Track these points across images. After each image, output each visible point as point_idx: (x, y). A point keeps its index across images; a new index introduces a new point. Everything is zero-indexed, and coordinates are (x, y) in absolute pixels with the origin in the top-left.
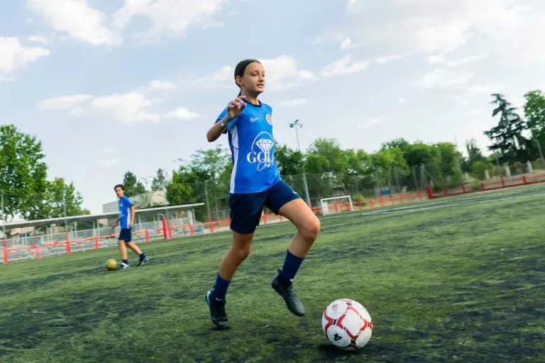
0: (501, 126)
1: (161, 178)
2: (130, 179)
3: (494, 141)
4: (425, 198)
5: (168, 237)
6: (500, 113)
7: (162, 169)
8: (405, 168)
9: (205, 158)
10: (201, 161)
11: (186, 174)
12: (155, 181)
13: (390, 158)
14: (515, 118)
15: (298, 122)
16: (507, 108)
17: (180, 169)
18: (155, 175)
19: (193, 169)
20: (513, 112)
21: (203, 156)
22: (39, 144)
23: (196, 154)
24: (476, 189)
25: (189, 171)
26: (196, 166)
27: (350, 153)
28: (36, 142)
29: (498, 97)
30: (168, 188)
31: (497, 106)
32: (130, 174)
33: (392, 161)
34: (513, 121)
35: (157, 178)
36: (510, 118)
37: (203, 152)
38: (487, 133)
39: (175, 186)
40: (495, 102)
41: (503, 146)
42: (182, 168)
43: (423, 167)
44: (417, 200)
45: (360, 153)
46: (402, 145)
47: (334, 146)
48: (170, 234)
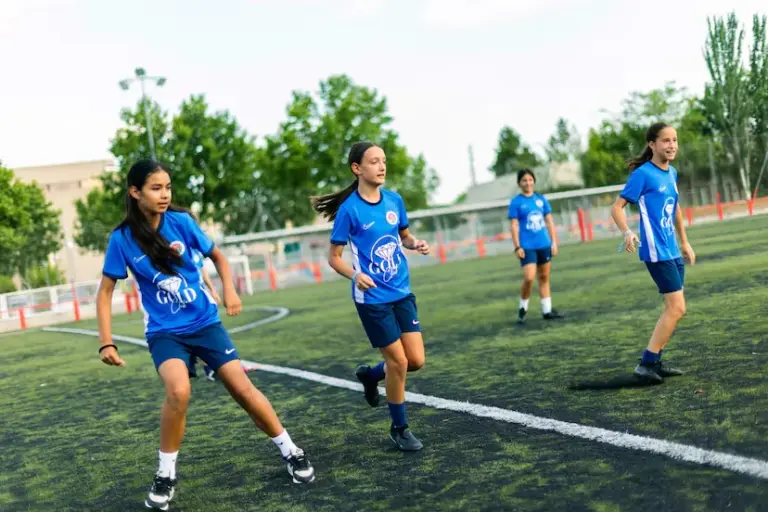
1: (564, 134)
2: (509, 139)
5: (586, 239)
7: (564, 119)
9: (647, 105)
10: (640, 110)
11: (613, 135)
12: (553, 141)
17: (602, 125)
18: (553, 131)
19: (626, 126)
21: (642, 102)
22: (384, 102)
23: (630, 98)
25: (619, 129)
26: (630, 119)
28: (378, 99)
30: (583, 158)
32: (508, 132)
35: (557, 137)
37: (643, 97)
39: (596, 156)
42: (606, 124)
48: (590, 234)
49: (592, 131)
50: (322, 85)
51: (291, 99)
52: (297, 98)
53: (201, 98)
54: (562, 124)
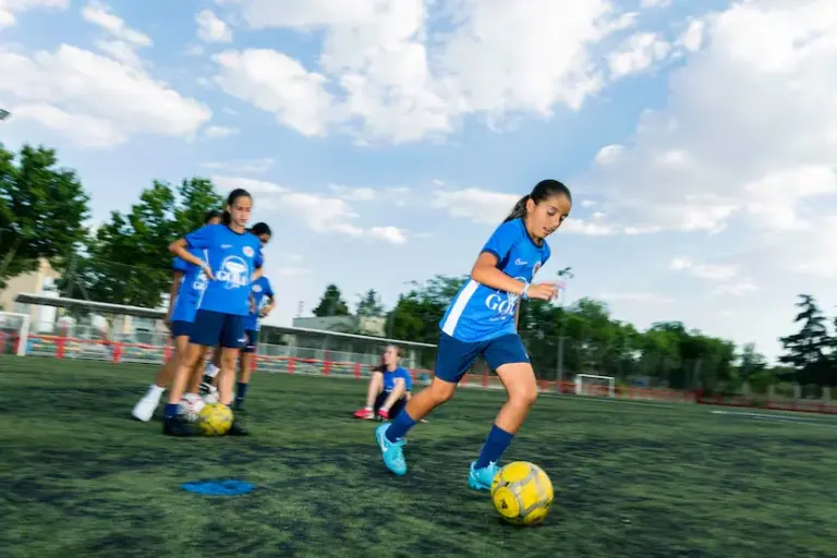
0: (801, 336)
1: (372, 300)
2: (333, 292)
3: (787, 352)
4: (691, 401)
6: (804, 321)
8: (675, 360)
9: (446, 288)
10: (439, 290)
11: (415, 303)
12: (362, 304)
13: (662, 342)
14: (820, 330)
15: (569, 271)
16: (815, 315)
17: (409, 294)
19: (427, 298)
20: (822, 322)
21: (443, 285)
23: (435, 279)
24: (754, 405)
25: (420, 300)
26: (430, 295)
27: (616, 325)
29: (808, 299)
31: (804, 310)
32: (334, 287)
33: (665, 346)
34: (818, 334)
35: (366, 302)
36: (815, 328)
37: (444, 280)
38: (783, 340)
40: (802, 305)
41: (798, 361)
42: (414, 294)
43: (699, 362)
44: (682, 401)
45: (629, 328)
46: (678, 330)
47: (603, 311)
49: (402, 296)
50: (185, 183)
51: (151, 187)
52: (157, 187)
53: (51, 153)
54: (372, 293)
